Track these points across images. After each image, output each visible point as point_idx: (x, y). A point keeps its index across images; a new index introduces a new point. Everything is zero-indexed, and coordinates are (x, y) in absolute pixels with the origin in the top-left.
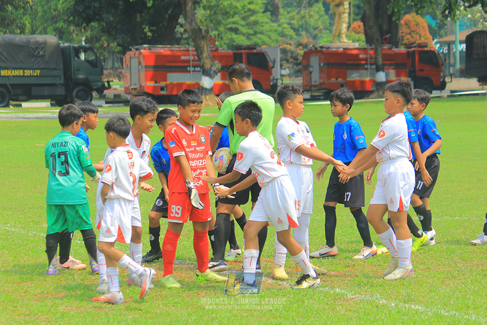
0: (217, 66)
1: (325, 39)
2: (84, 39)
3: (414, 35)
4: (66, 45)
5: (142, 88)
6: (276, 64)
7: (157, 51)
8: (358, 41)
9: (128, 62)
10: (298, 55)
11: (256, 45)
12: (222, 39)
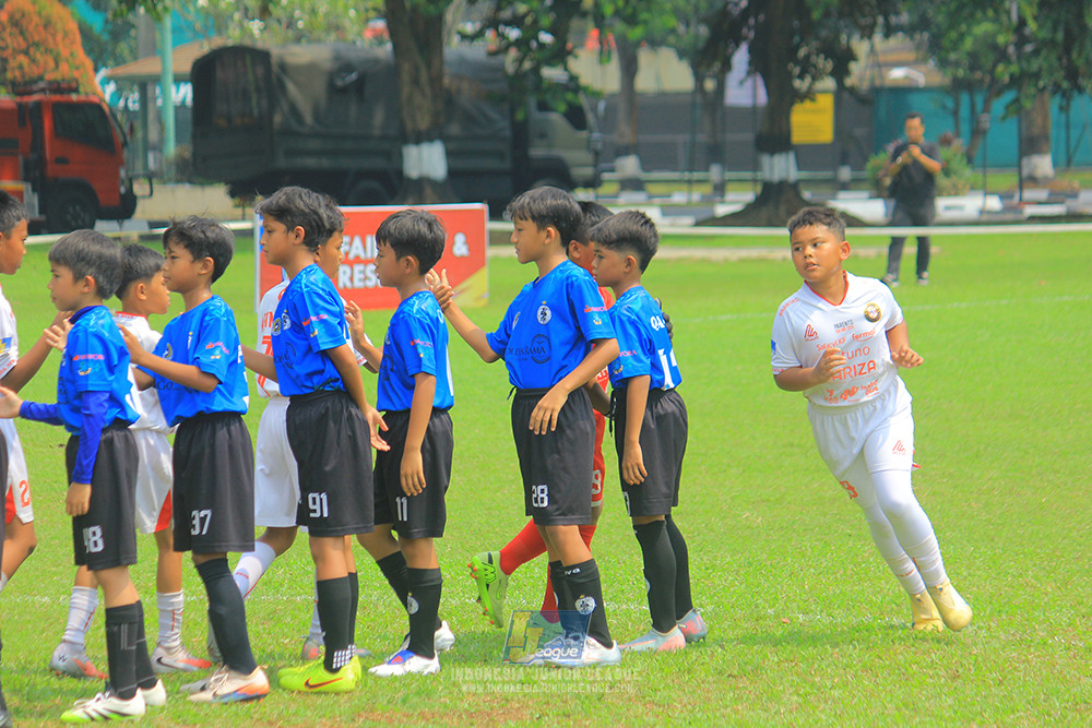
3: (38, 56)
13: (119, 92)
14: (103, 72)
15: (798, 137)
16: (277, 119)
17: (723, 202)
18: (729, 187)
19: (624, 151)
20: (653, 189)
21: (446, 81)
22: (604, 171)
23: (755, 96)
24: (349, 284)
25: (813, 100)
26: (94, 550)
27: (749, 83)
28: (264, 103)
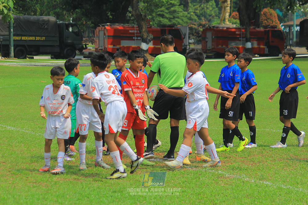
0: (151, 37)
1: (216, 22)
2: (71, 19)
3: (269, 21)
4: (61, 22)
5: (106, 49)
6: (186, 36)
7: (115, 27)
8: (235, 23)
9: (97, 33)
10: (199, 31)
11: (174, 25)
12: (154, 20)
14: (282, 24)
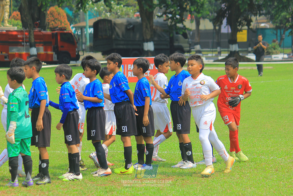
3: (57, 22)
8: (17, 25)
13: (76, 30)
14: (72, 26)
15: (239, 40)
16: (114, 36)
17: (220, 56)
18: (222, 52)
19: (197, 44)
20: (203, 53)
21: (154, 27)
22: (192, 49)
23: (228, 30)
24: (130, 76)
25: (242, 31)
26: (70, 140)
27: (227, 27)
28: (110, 33)
